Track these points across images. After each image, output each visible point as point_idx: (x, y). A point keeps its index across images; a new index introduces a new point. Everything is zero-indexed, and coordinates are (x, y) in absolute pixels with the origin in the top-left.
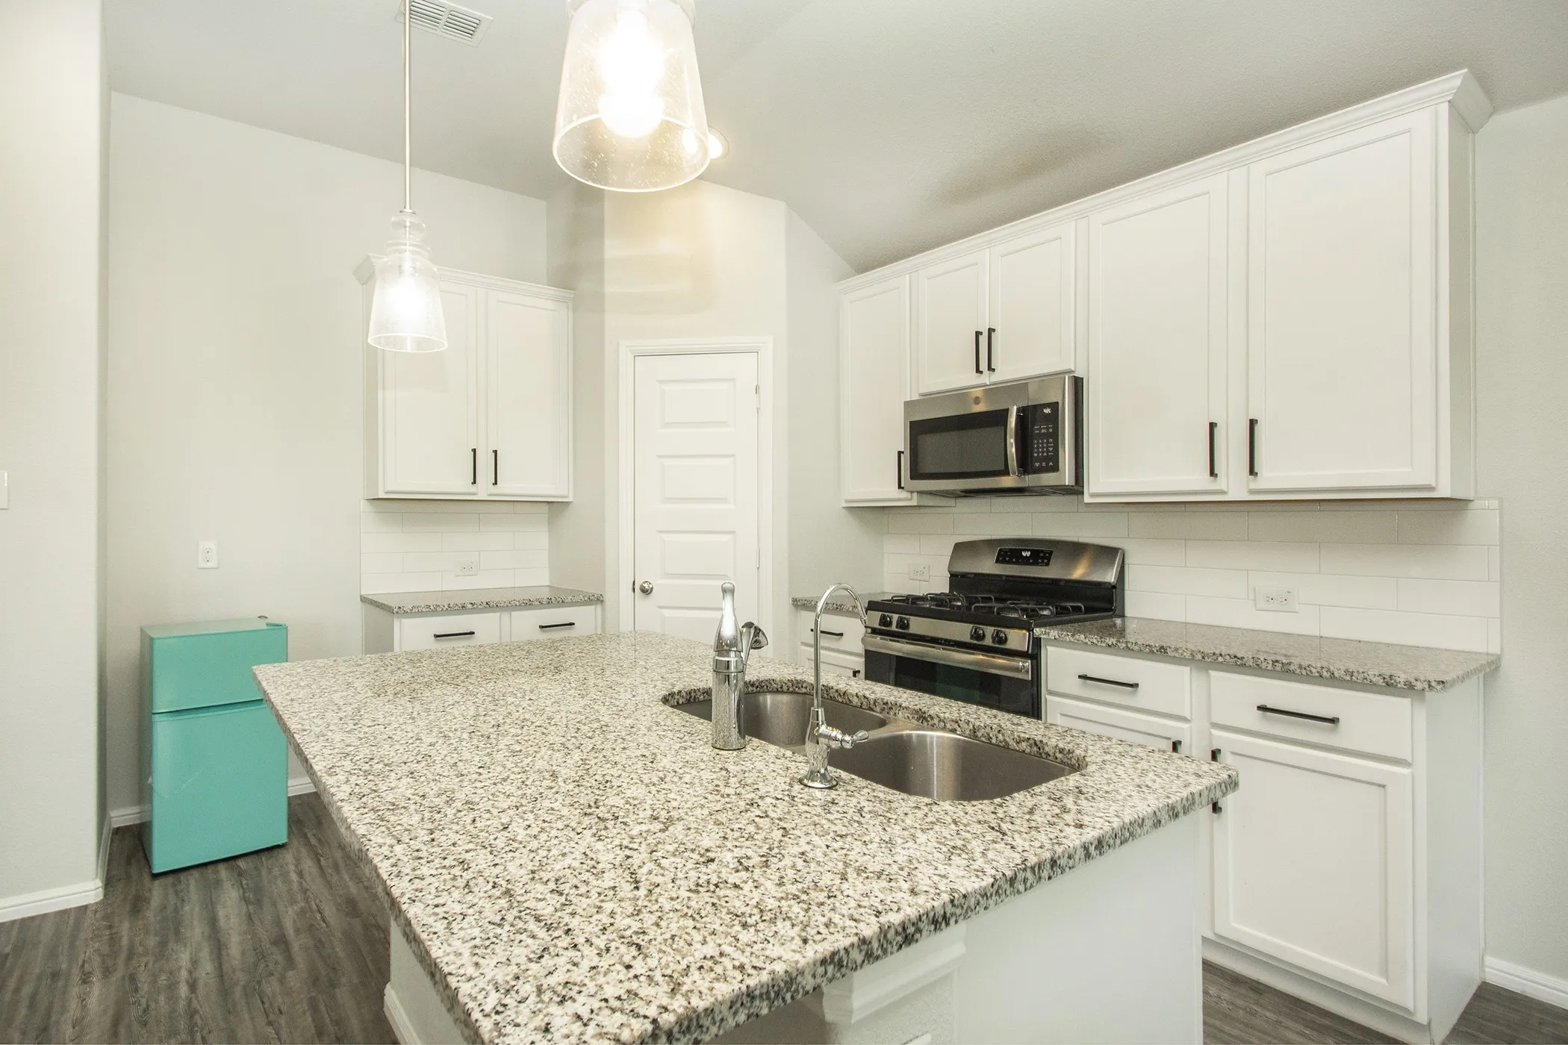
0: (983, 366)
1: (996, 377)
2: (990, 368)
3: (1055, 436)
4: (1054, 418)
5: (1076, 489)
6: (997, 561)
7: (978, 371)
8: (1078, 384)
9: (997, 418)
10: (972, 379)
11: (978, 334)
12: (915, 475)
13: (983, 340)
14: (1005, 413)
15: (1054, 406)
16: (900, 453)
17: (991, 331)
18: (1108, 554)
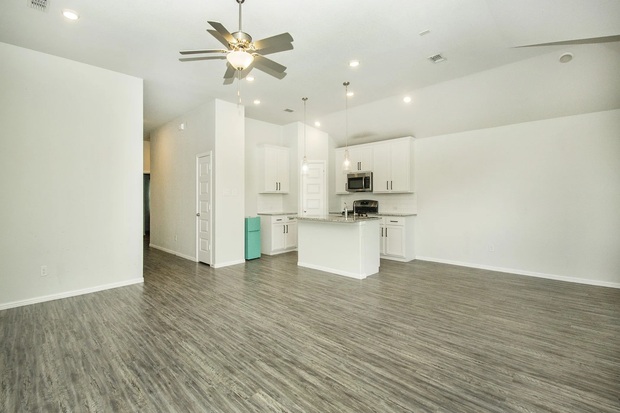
0: (359, 169)
1: (361, 171)
2: (360, 169)
3: (369, 182)
4: (369, 179)
5: (372, 191)
6: (361, 204)
7: (358, 170)
8: (372, 173)
9: (361, 178)
10: (358, 171)
11: (358, 163)
12: (349, 188)
13: (359, 164)
14: (362, 178)
15: (369, 177)
16: (346, 184)
17: (360, 163)
18: (376, 202)
